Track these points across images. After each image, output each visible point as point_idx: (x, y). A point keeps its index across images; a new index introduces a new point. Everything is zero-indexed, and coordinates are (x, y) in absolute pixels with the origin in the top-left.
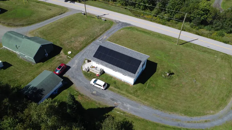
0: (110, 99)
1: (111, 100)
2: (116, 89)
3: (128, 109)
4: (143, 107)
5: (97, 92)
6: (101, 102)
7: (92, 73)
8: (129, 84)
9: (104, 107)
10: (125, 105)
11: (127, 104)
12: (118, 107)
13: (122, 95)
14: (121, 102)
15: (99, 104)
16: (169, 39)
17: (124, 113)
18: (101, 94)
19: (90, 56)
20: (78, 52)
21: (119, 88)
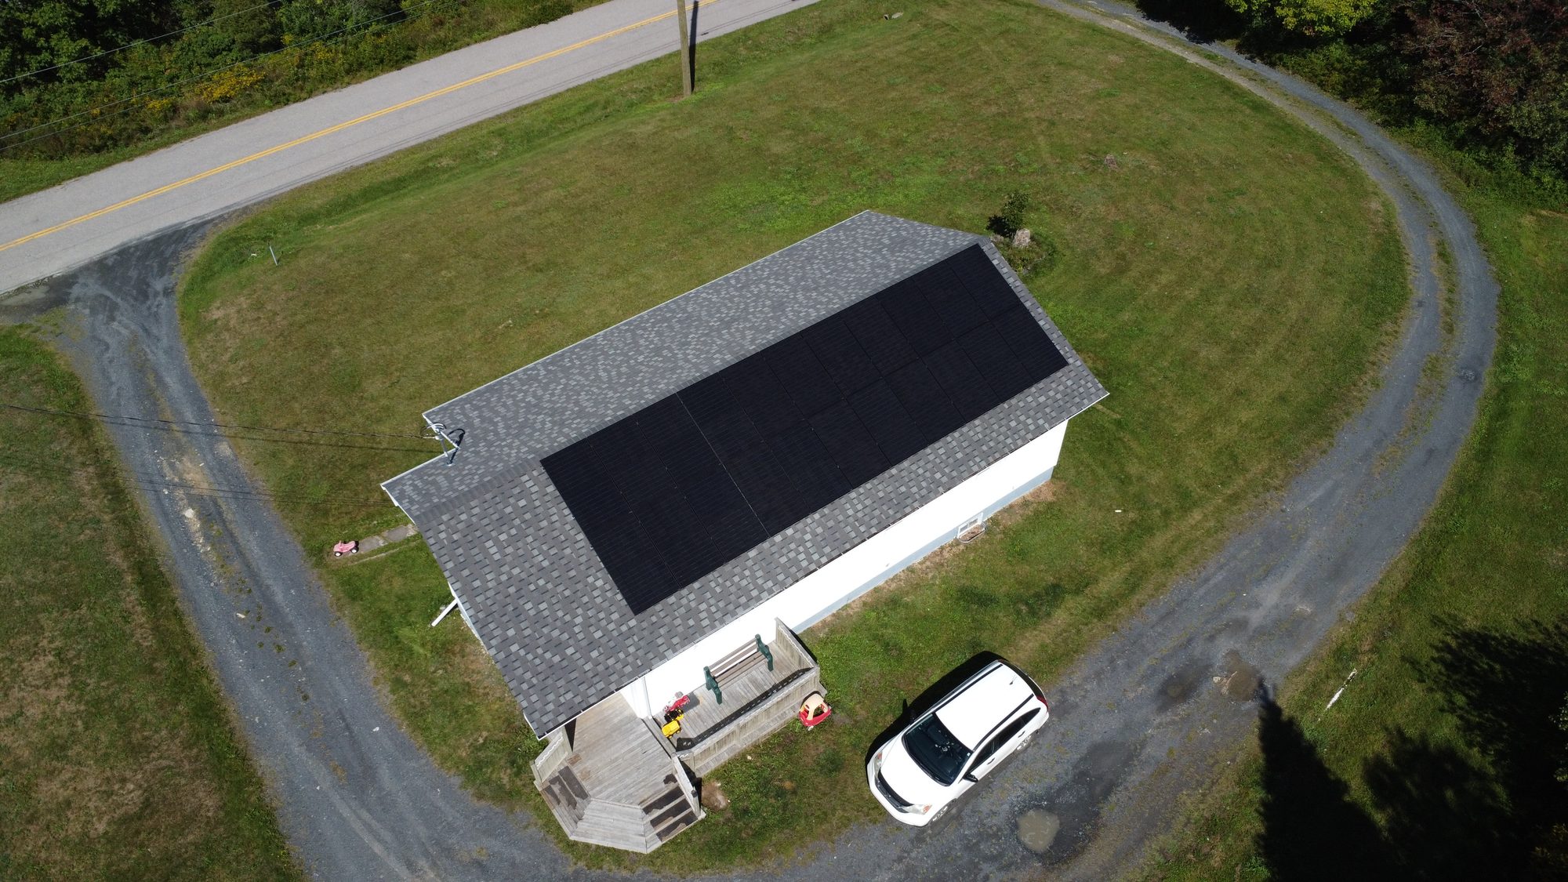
0: (1168, 716)
1: (1183, 709)
2: (1061, 617)
3: (1306, 608)
4: (1301, 506)
5: (1047, 803)
6: (1193, 805)
7: (740, 759)
8: (1025, 503)
9: (1257, 794)
10: (1256, 617)
11: (1256, 604)
12: (1272, 678)
13: (1139, 596)
14: (1220, 631)
15: (1212, 827)
16: (588, 109)
17: (1343, 656)
18: (1081, 777)
19: (592, 644)
20: (266, 818)
21: (1054, 593)
